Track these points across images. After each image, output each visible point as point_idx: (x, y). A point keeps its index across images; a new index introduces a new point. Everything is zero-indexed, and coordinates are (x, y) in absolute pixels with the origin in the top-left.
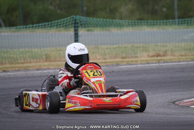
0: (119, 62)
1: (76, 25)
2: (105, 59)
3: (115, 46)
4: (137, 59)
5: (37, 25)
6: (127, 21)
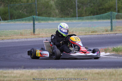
5: (17, 20)
6: (56, 18)
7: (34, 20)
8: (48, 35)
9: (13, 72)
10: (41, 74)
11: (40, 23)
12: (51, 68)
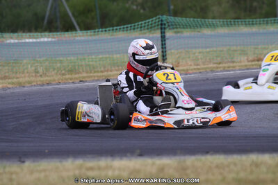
0: (214, 68)
1: (163, 26)
2: (198, 65)
3: (208, 50)
4: (235, 64)
5: (118, 28)
6: (221, 20)
7: (163, 27)
8: (203, 66)
9: (111, 167)
10: (184, 169)
11: (179, 35)
12: (212, 154)
